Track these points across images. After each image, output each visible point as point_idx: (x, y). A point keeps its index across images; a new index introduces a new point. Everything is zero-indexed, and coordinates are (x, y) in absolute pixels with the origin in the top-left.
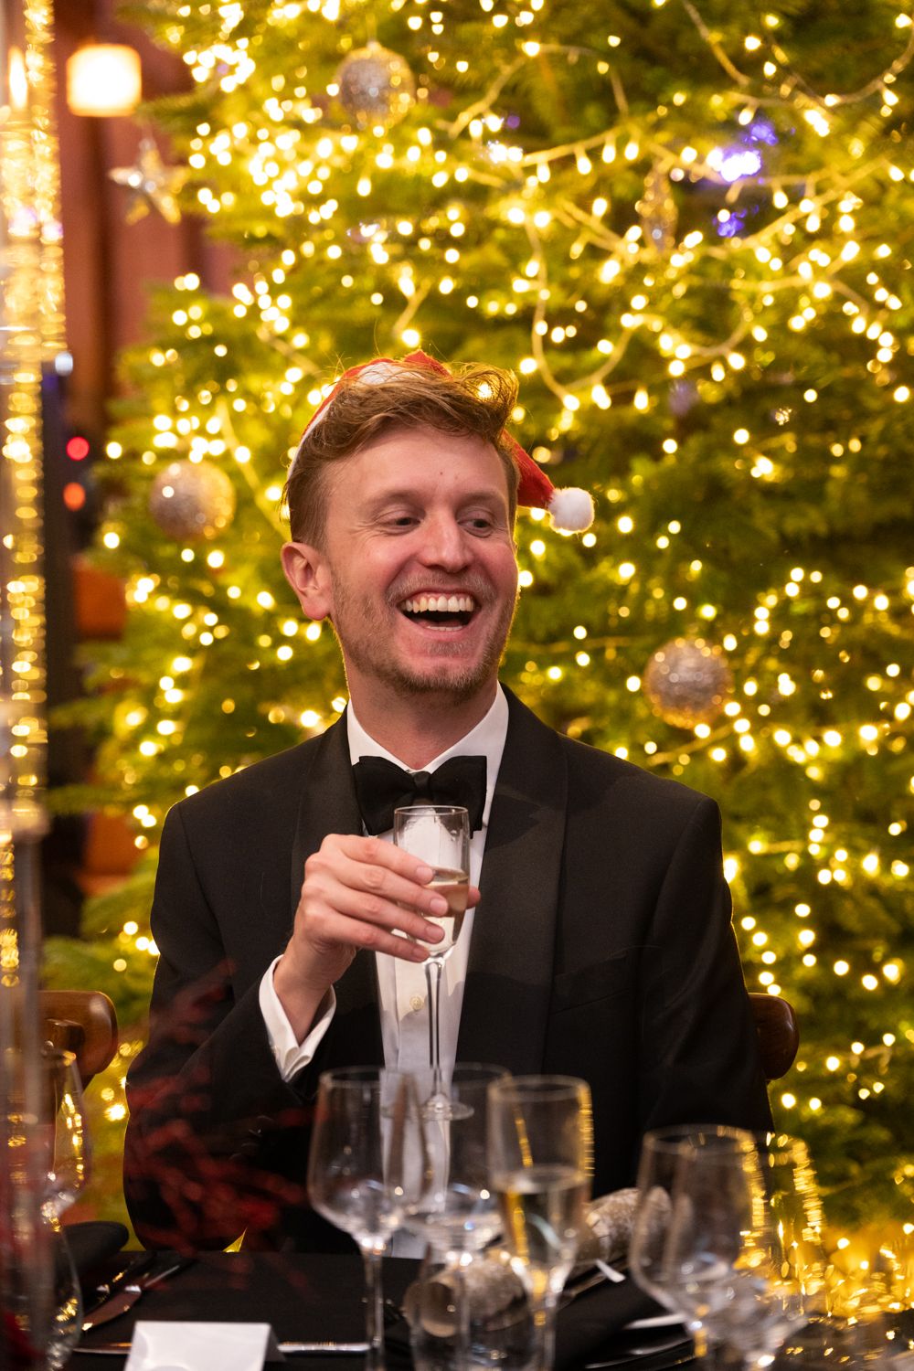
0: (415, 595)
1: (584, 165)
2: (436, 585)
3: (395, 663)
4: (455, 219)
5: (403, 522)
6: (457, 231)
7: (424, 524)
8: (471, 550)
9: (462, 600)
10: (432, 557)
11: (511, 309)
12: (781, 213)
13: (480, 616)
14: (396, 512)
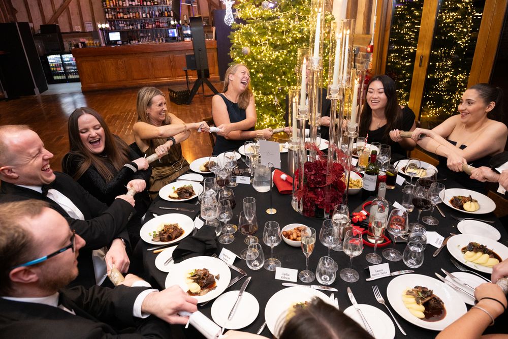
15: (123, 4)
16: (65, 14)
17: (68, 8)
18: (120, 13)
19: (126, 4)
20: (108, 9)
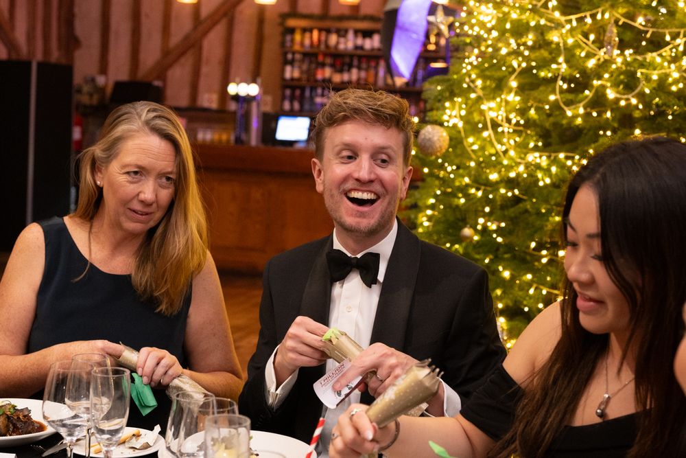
0: (350, 190)
1: (589, 20)
2: (359, 188)
3: (341, 218)
4: (530, 39)
5: (350, 157)
6: (530, 43)
7: (358, 160)
8: (375, 174)
9: (369, 194)
10: (356, 175)
11: (550, 75)
12: (668, 44)
13: (379, 202)
14: (346, 153)
15: (338, 43)
16: (187, 63)
17: (200, 48)
18: (323, 65)
19: (346, 43)
20: (294, 53)
